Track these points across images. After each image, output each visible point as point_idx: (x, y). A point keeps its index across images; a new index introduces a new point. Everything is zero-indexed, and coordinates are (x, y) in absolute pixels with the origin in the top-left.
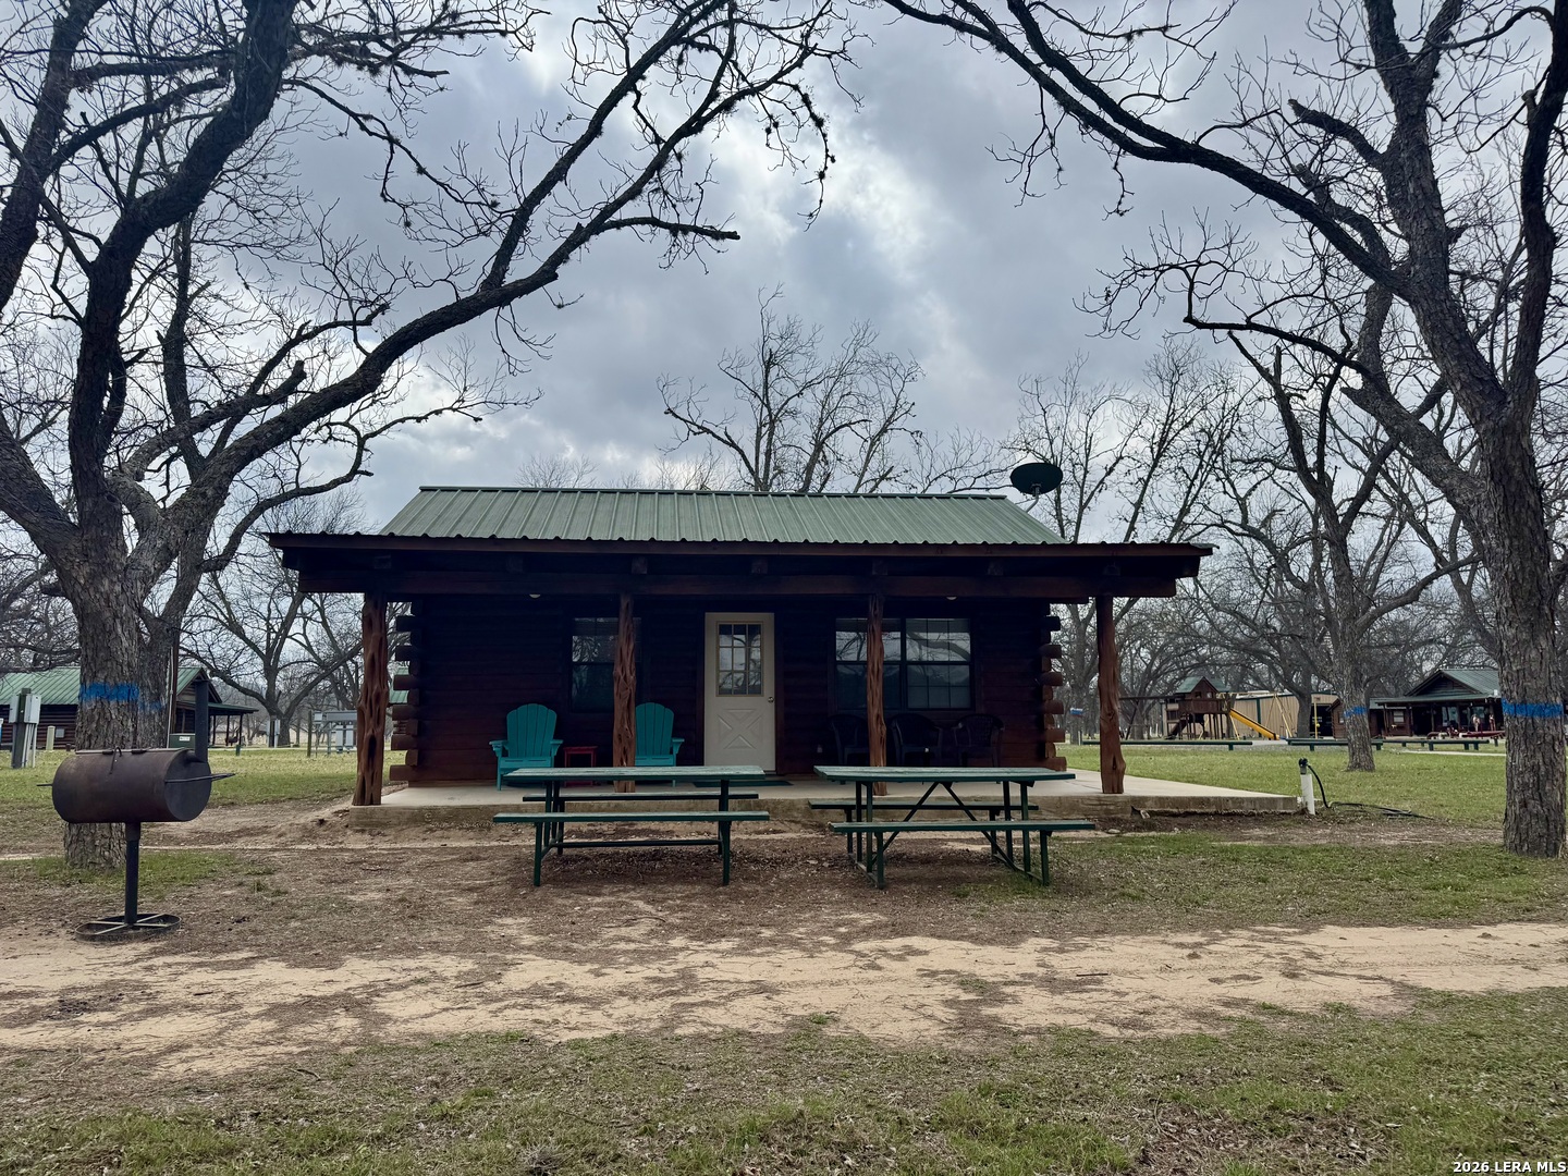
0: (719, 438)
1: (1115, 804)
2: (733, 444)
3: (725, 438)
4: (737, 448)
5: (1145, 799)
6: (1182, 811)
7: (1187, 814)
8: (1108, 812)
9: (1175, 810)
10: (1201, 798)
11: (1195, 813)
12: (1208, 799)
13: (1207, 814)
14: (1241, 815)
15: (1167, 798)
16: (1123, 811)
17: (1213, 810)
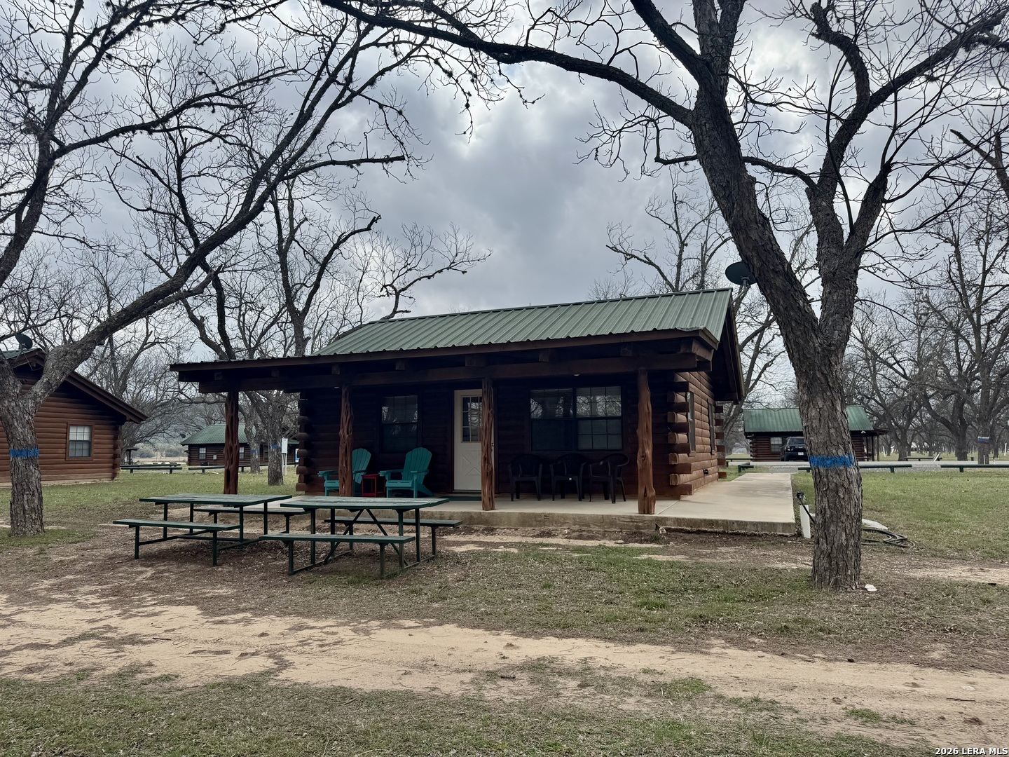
0: (641, 260)
1: (643, 522)
2: (650, 263)
3: (645, 259)
4: (654, 265)
5: (666, 519)
6: (694, 529)
7: (699, 532)
8: (638, 527)
9: (689, 529)
10: (712, 520)
11: (705, 532)
12: (717, 521)
13: (716, 533)
14: (744, 535)
15: (683, 519)
16: (649, 527)
17: (721, 529)
